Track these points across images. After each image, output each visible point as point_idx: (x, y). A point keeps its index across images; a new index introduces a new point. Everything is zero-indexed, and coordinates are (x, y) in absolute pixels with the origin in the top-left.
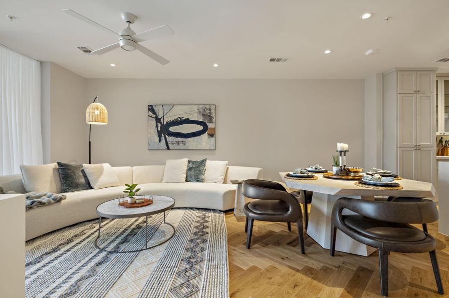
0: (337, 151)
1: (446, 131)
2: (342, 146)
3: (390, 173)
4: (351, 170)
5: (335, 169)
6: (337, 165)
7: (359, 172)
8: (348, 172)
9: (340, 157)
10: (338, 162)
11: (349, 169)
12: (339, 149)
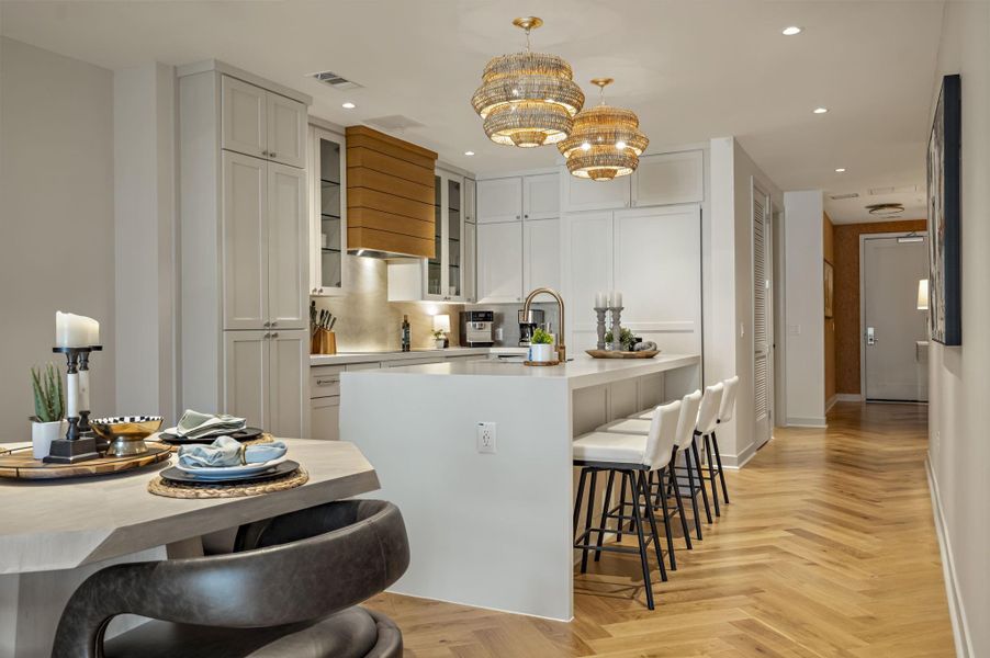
0: (56, 350)
1: (325, 284)
2: (73, 326)
3: (241, 424)
4: (115, 428)
5: (44, 435)
6: (53, 411)
7: (148, 434)
8: (102, 441)
9: (71, 377)
10: (56, 401)
11: (106, 430)
12: (64, 341)
